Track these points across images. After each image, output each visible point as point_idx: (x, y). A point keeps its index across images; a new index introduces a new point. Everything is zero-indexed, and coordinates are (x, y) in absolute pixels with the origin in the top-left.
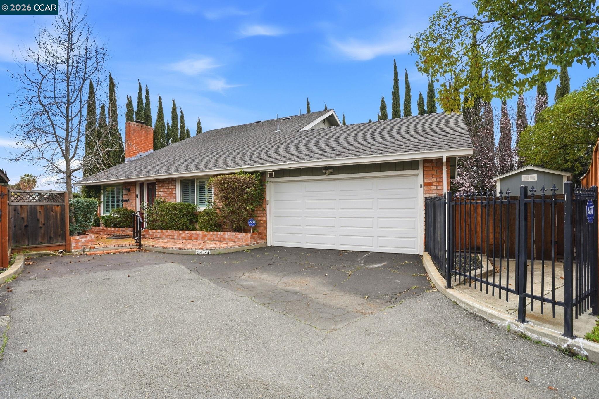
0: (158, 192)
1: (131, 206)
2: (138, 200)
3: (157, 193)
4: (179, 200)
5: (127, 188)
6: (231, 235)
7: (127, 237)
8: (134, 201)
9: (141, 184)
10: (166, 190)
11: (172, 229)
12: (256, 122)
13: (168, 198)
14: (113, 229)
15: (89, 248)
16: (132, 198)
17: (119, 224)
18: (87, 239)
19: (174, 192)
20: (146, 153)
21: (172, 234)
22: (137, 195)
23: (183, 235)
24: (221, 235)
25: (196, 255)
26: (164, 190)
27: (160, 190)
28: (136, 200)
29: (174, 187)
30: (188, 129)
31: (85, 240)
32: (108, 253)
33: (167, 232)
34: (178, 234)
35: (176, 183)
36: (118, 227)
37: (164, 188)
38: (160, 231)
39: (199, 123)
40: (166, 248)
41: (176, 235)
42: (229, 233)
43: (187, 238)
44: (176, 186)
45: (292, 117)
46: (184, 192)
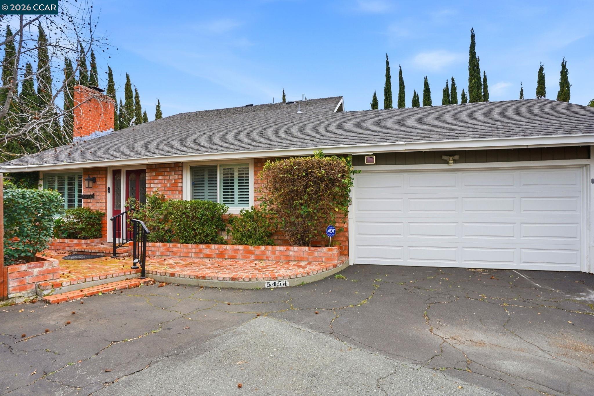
0: (150, 183)
1: (98, 205)
2: (110, 196)
3: (147, 186)
4: (187, 196)
5: (91, 177)
6: (300, 251)
7: (98, 254)
8: (104, 197)
9: (116, 172)
10: (164, 181)
11: (186, 242)
12: (247, 106)
13: (169, 193)
14: (67, 241)
15: (50, 287)
16: (99, 192)
17: (78, 233)
18: (44, 268)
19: (180, 185)
20: (105, 133)
21: (185, 250)
22: (109, 188)
23: (207, 251)
24: (281, 252)
25: (264, 289)
26: (160, 181)
27: (152, 182)
28: (106, 195)
29: (180, 177)
30: (145, 112)
31: (40, 271)
32: (91, 295)
33: (175, 246)
34: (197, 250)
35: (182, 171)
36: (76, 238)
37: (161, 177)
38: (161, 244)
39: (158, 106)
40: (204, 278)
41: (194, 250)
42: (296, 248)
43: (214, 256)
44: (182, 175)
45: (297, 102)
46: (195, 184)
